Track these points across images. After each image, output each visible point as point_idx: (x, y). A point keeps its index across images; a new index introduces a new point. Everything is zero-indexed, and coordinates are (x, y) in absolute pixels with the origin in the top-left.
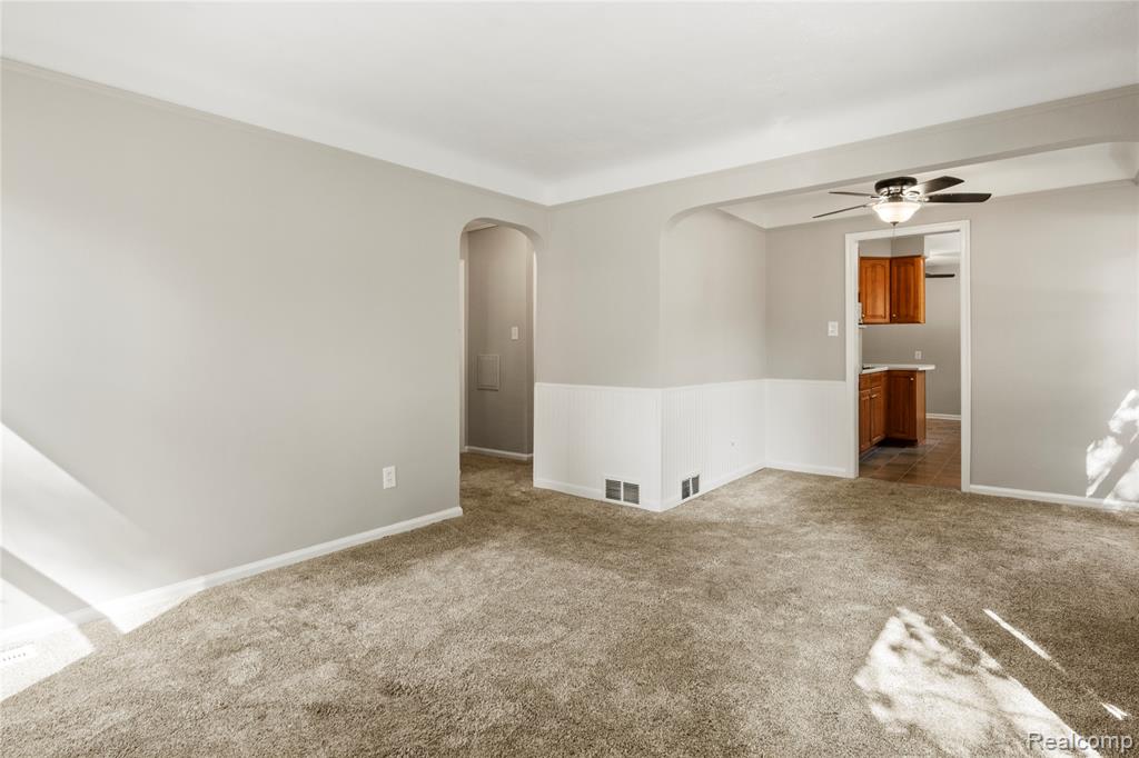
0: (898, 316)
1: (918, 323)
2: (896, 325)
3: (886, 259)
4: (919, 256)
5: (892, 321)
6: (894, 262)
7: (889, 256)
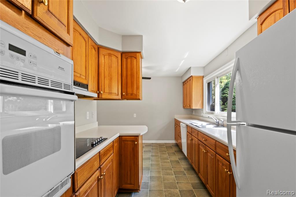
0: (127, 94)
1: (139, 99)
2: (125, 101)
3: (118, 51)
4: (140, 52)
5: (123, 98)
6: (123, 55)
7: (120, 49)
